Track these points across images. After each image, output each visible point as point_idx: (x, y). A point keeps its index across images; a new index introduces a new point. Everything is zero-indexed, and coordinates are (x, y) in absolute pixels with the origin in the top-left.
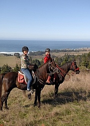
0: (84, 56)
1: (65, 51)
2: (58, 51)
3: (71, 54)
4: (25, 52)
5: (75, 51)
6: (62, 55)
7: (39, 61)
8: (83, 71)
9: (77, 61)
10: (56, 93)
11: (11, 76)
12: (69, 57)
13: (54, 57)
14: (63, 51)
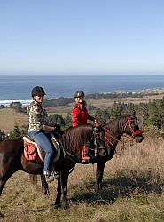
0: (154, 105)
1: (115, 96)
2: (100, 97)
3: (127, 101)
4: (37, 97)
5: (136, 96)
6: (108, 104)
7: (61, 118)
8: (153, 136)
9: (140, 116)
10: (100, 180)
11: (10, 147)
12: (122, 107)
13: (92, 108)
14: (110, 96)
